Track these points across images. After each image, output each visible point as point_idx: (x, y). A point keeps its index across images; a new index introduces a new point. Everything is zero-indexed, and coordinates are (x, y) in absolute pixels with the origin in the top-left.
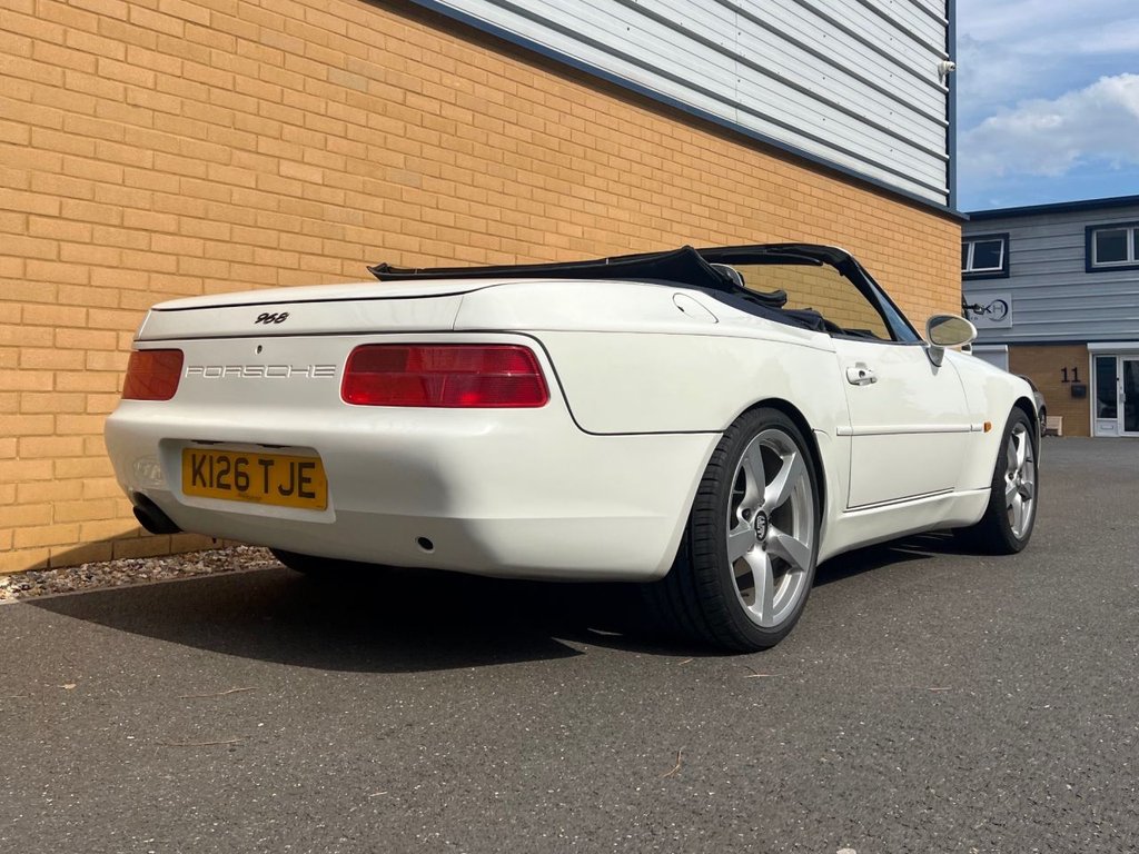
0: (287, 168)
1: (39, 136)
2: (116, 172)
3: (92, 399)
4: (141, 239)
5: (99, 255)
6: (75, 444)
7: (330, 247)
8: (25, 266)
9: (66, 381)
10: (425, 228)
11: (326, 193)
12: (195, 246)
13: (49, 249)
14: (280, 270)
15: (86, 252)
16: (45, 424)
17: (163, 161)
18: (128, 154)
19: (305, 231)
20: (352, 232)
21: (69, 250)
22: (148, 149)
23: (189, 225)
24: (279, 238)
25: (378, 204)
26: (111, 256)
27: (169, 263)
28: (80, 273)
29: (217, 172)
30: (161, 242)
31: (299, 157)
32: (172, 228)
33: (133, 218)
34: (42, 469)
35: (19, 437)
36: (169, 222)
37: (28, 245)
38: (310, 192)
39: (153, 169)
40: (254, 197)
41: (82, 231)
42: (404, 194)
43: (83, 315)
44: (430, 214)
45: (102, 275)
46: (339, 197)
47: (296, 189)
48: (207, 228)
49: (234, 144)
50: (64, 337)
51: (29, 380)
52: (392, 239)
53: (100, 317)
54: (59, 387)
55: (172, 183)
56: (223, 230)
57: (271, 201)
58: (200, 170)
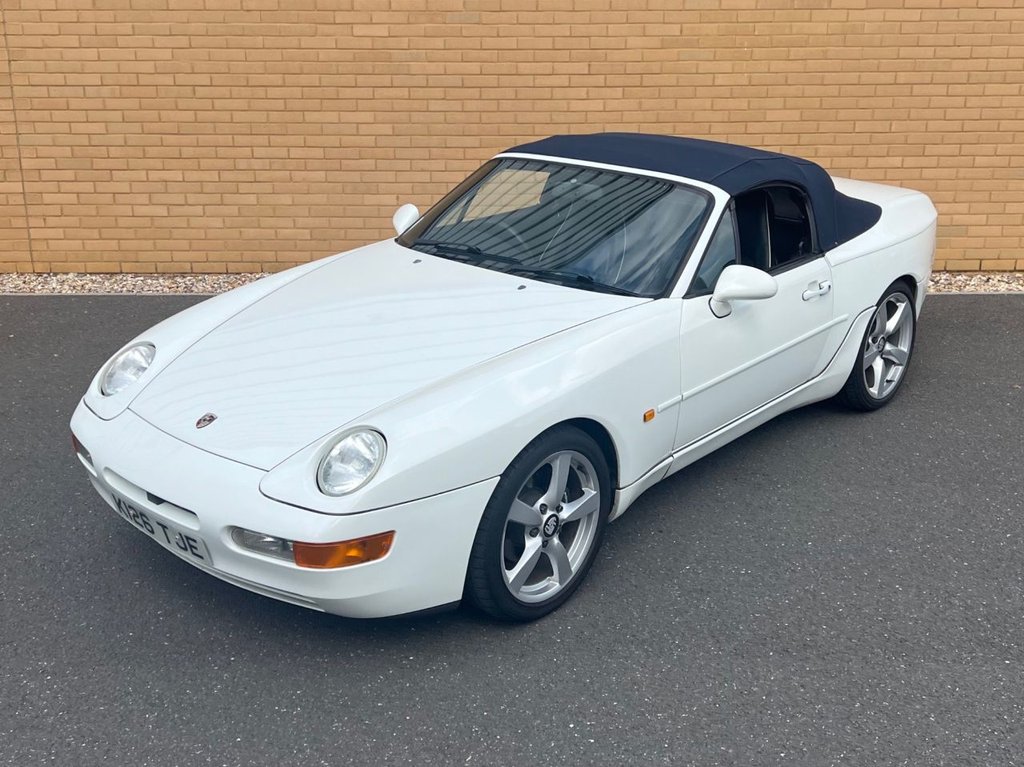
0: (358, 30)
1: (196, 41)
2: (240, 54)
3: (241, 186)
4: (261, 92)
5: (235, 104)
6: (234, 210)
7: (398, 80)
8: (196, 114)
9: (226, 176)
10: (484, 55)
11: (392, 42)
12: (297, 92)
13: (207, 104)
14: (359, 101)
15: (229, 104)
16: (216, 198)
17: (269, 41)
18: (247, 41)
19: (376, 72)
20: (415, 67)
21: (218, 104)
22: (258, 36)
23: (290, 79)
24: (356, 80)
25: (439, 43)
26: (242, 104)
27: (280, 104)
28: (226, 116)
29: (306, 42)
30: (272, 92)
31: (367, 20)
32: (280, 83)
33: (254, 80)
34: (218, 222)
35: (204, 205)
36: (277, 79)
37: (195, 103)
38: (379, 43)
39: (264, 48)
40: (335, 54)
41: (225, 91)
42: (464, 31)
43: (231, 140)
44: (489, 42)
45: (238, 116)
46: (404, 42)
47: (367, 43)
48: (304, 79)
49: (318, 21)
50: (222, 151)
51: (205, 176)
52: (452, 67)
53: (239, 140)
54: (222, 179)
55: (277, 54)
56: (314, 79)
57: (349, 55)
58: (294, 42)
